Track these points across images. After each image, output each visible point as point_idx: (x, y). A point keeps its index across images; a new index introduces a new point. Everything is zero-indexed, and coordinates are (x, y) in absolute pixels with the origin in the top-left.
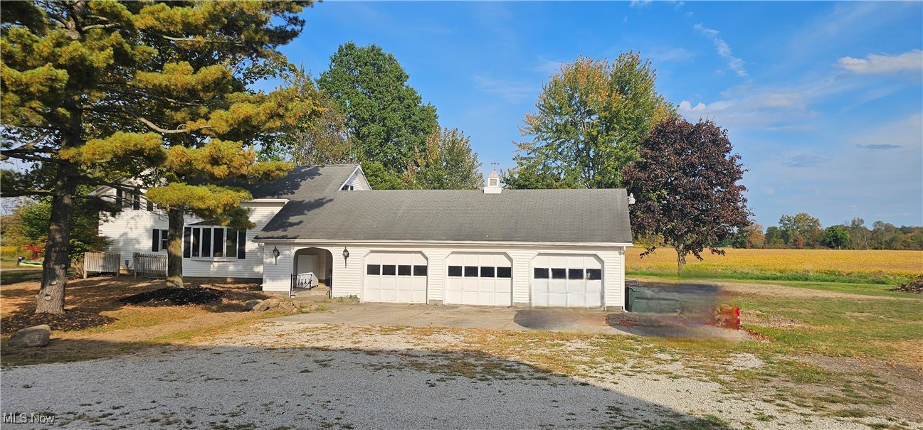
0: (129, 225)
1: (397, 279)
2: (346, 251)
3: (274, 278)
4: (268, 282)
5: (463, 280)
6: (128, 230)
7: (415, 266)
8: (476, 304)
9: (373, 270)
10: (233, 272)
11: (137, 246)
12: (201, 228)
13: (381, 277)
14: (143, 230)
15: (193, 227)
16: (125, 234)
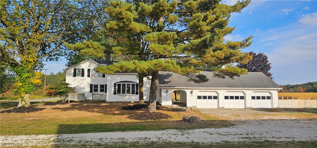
0: (80, 83)
1: (208, 100)
2: (192, 91)
3: (166, 100)
4: (163, 102)
5: (229, 100)
6: (79, 84)
7: (213, 96)
8: (239, 108)
9: (199, 97)
10: (134, 99)
11: (83, 90)
12: (121, 83)
13: (202, 100)
14: (87, 84)
15: (117, 83)
16: (78, 86)
